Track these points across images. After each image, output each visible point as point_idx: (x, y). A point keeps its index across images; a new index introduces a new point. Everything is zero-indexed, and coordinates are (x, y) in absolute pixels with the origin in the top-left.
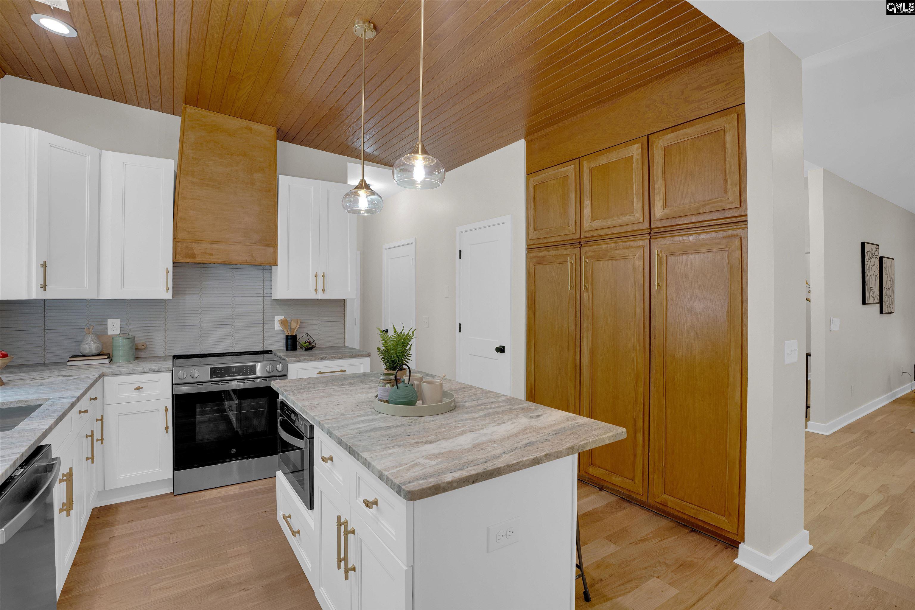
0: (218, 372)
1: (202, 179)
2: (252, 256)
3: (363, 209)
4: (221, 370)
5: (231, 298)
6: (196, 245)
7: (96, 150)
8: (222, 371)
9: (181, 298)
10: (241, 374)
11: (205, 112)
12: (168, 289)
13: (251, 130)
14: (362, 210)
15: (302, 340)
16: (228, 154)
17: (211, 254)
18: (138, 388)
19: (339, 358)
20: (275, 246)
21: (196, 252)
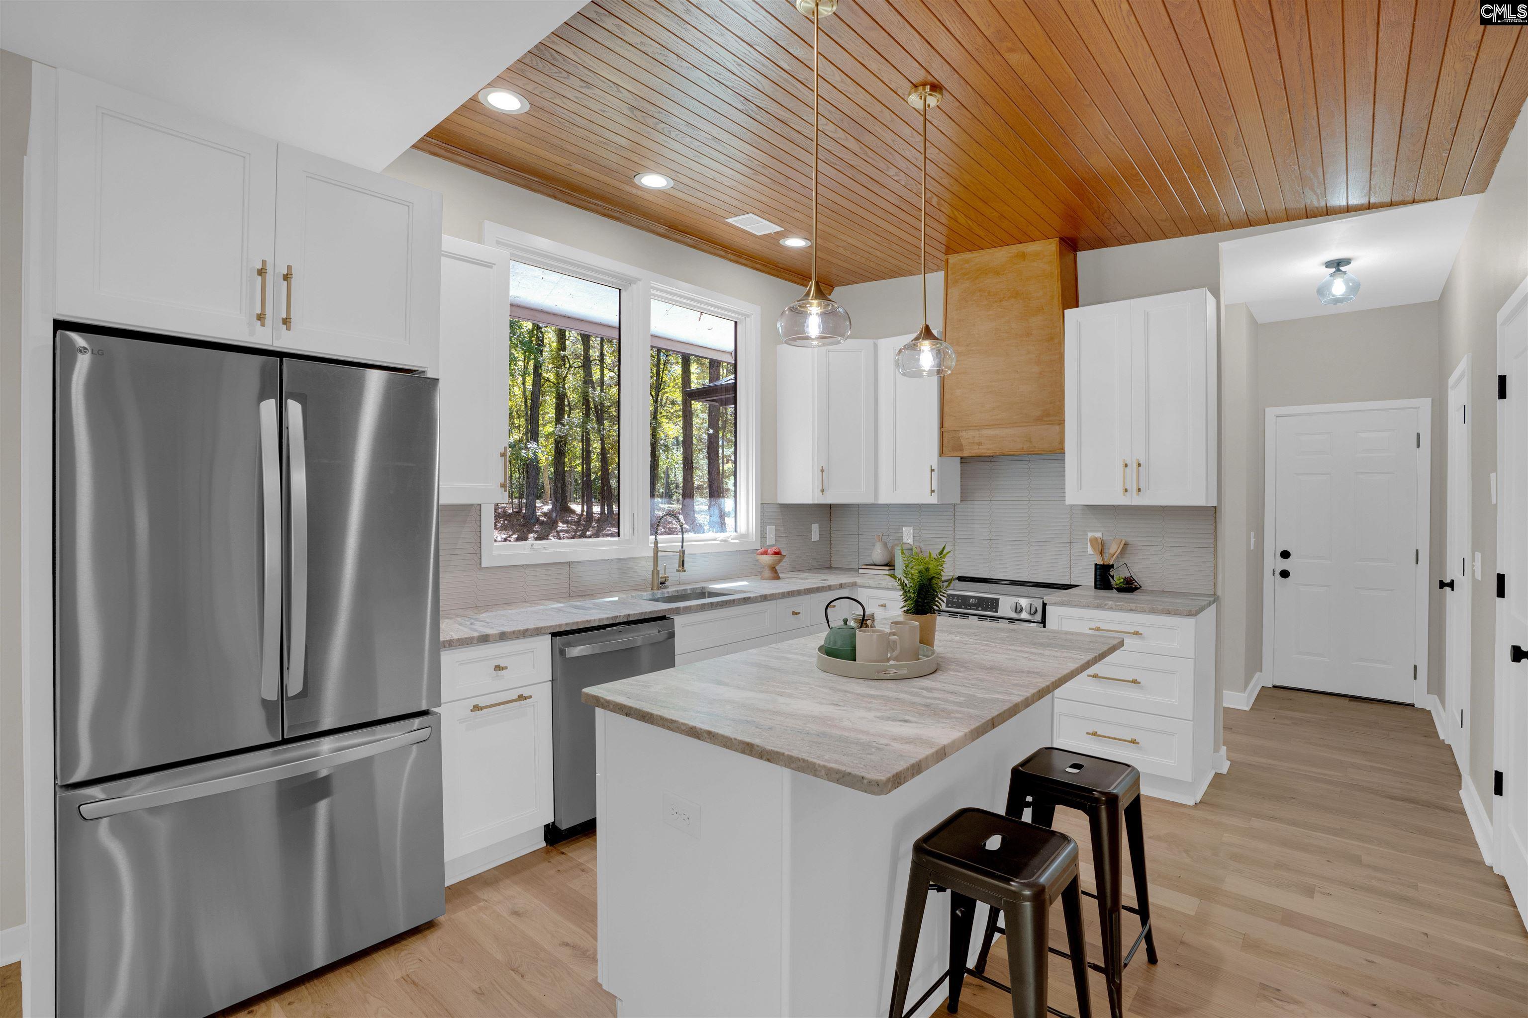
0: (954, 600)
1: (967, 346)
2: (1031, 442)
3: (927, 370)
4: (958, 599)
5: (1026, 503)
6: (964, 433)
7: (869, 342)
8: (960, 601)
9: (969, 502)
10: (980, 609)
11: (967, 255)
12: (933, 491)
13: (1023, 256)
14: (925, 371)
15: (1118, 576)
16: (996, 302)
17: (980, 444)
18: (884, 606)
19: (1130, 610)
20: (1062, 423)
21: (964, 442)
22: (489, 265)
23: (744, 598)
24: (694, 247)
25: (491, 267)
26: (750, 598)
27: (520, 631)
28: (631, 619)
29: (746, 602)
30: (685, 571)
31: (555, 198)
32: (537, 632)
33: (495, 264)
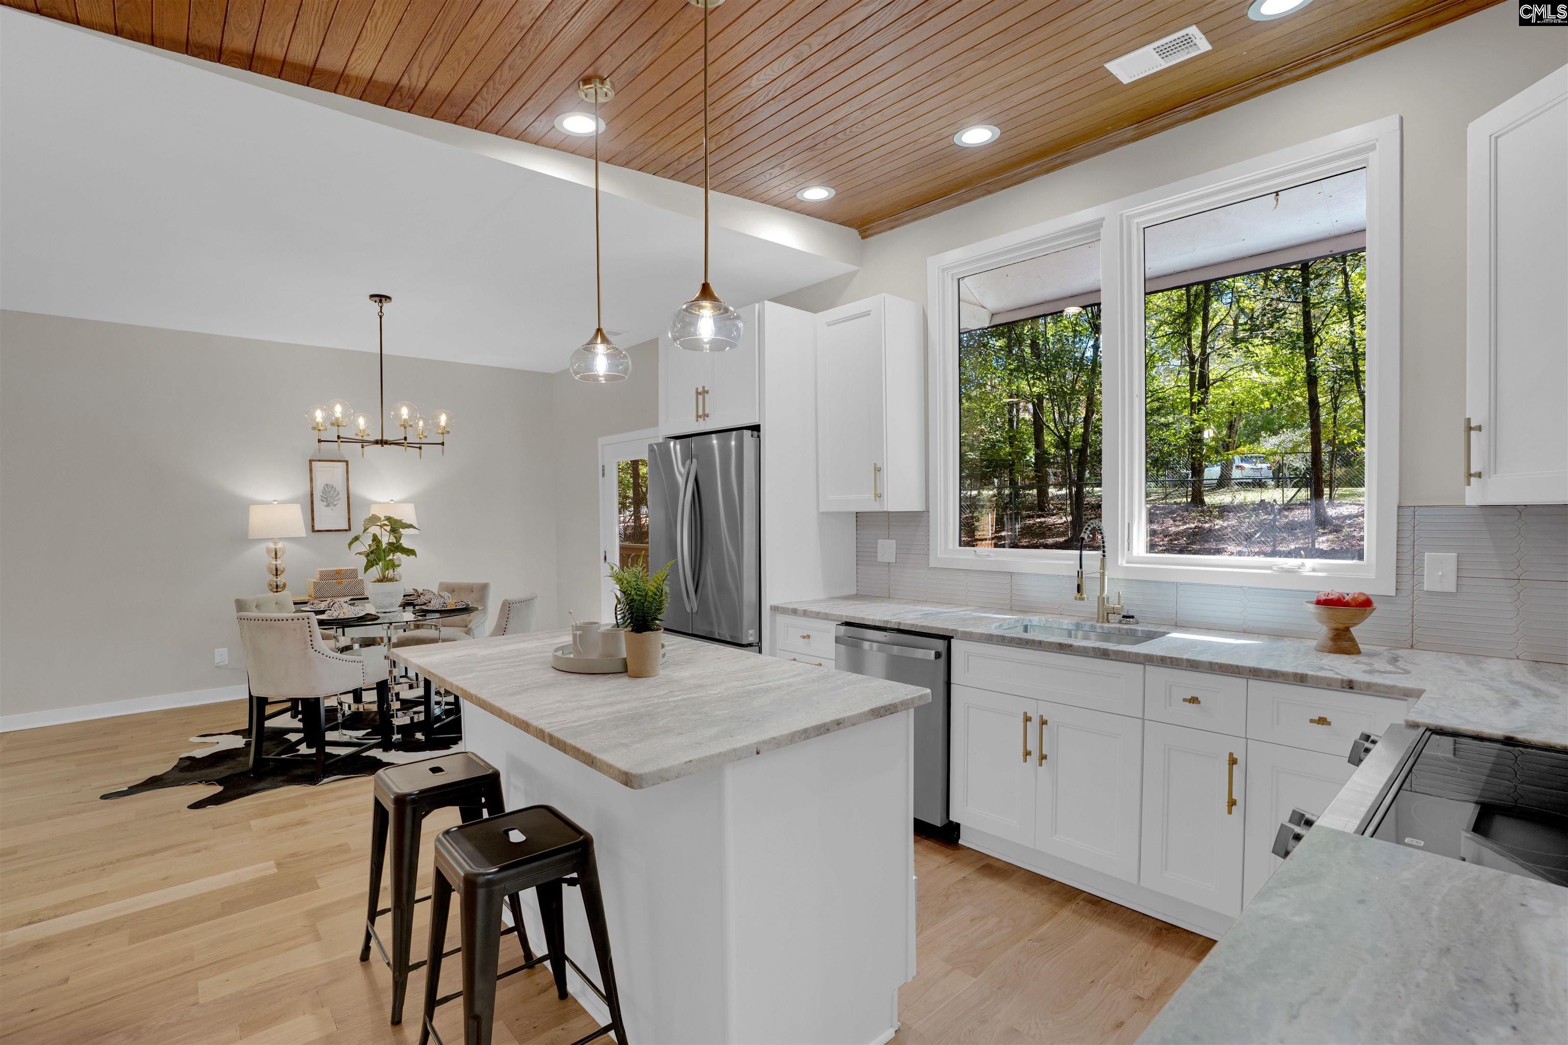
22: (867, 314)
23: (1060, 644)
24: (1204, 114)
25: (869, 314)
26: (1071, 646)
27: (815, 612)
28: (902, 627)
29: (1061, 649)
30: (1082, 599)
31: (990, 192)
32: (826, 617)
33: (871, 311)
